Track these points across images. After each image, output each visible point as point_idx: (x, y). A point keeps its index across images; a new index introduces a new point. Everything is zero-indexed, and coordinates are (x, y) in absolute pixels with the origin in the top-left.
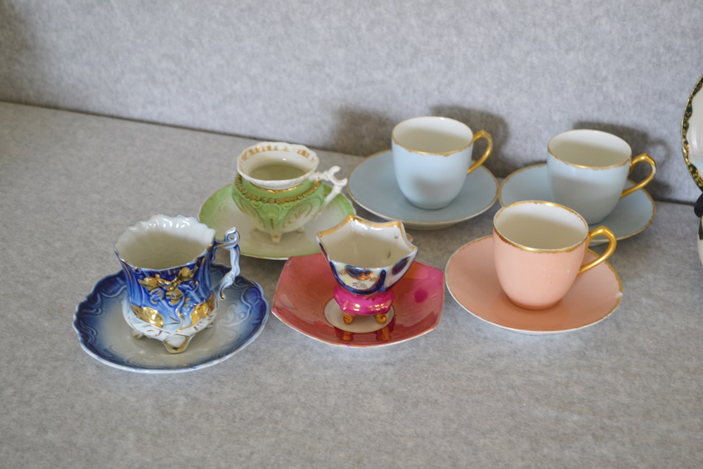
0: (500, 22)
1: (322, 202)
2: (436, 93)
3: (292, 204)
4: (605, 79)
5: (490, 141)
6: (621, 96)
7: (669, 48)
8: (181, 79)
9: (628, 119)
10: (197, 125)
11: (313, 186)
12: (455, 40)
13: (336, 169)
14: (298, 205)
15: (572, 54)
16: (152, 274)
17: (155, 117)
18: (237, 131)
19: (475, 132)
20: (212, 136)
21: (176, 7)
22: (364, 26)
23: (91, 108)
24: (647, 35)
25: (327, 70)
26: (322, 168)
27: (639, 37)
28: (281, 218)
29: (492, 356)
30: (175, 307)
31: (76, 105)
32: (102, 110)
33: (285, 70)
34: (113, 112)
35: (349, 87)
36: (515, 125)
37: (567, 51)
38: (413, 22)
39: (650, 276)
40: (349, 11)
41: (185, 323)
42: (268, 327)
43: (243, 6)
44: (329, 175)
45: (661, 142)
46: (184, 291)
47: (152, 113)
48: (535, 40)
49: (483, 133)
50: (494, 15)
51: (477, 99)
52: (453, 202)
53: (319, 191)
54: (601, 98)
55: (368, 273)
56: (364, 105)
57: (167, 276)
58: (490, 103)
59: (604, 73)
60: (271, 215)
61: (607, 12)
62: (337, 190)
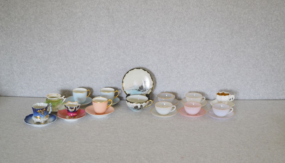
0: (89, 71)
1: (62, 103)
2: (79, 85)
3: (57, 102)
4: (109, 79)
5: (90, 91)
6: (112, 82)
7: (119, 73)
8: (28, 87)
9: (114, 86)
10: (32, 96)
11: (60, 99)
12: (82, 75)
13: (64, 96)
14: (58, 103)
15: (103, 75)
16: (39, 110)
17: (22, 96)
18: (40, 97)
19: (87, 90)
20: (35, 98)
21: (28, 73)
22: (65, 74)
23: (8, 96)
24: (115, 71)
25: (58, 83)
26: (61, 96)
27: (113, 71)
28: (56, 105)
29: (95, 120)
30: (42, 116)
31: (5, 95)
32: (11, 96)
33: (50, 83)
34: (13, 96)
35: (62, 85)
36: (94, 89)
37: (102, 75)
38: (74, 72)
39: (120, 109)
40: (62, 71)
41: (44, 118)
42: (57, 119)
43: (41, 72)
44: (63, 98)
45: (120, 89)
46: (44, 112)
47: (22, 95)
48: (96, 73)
49: (89, 90)
50: (88, 69)
51: (87, 85)
52: (85, 102)
53: (61, 100)
54: (109, 82)
55: (73, 108)
56: (65, 89)
57: (42, 110)
58: (89, 85)
59: (109, 78)
60: (54, 104)
61: (108, 67)
62: (64, 100)
